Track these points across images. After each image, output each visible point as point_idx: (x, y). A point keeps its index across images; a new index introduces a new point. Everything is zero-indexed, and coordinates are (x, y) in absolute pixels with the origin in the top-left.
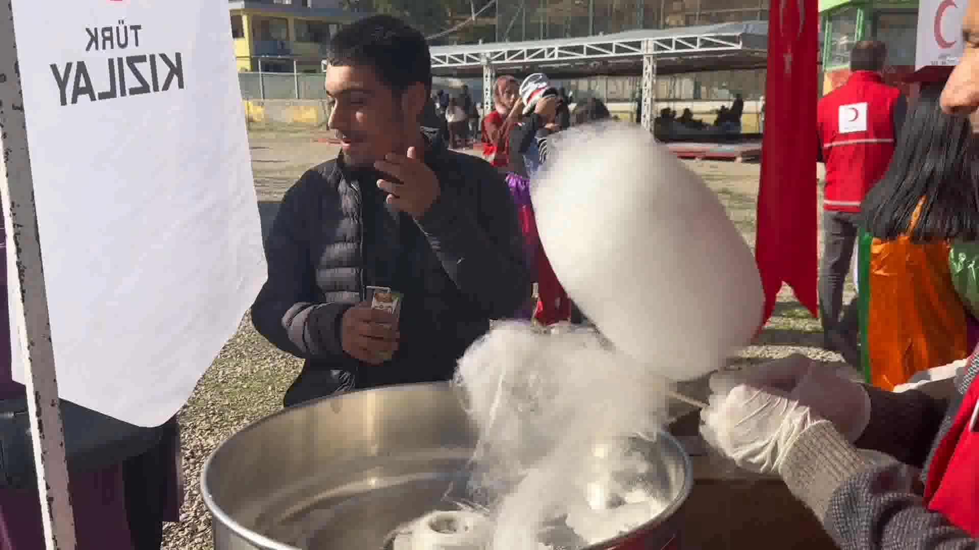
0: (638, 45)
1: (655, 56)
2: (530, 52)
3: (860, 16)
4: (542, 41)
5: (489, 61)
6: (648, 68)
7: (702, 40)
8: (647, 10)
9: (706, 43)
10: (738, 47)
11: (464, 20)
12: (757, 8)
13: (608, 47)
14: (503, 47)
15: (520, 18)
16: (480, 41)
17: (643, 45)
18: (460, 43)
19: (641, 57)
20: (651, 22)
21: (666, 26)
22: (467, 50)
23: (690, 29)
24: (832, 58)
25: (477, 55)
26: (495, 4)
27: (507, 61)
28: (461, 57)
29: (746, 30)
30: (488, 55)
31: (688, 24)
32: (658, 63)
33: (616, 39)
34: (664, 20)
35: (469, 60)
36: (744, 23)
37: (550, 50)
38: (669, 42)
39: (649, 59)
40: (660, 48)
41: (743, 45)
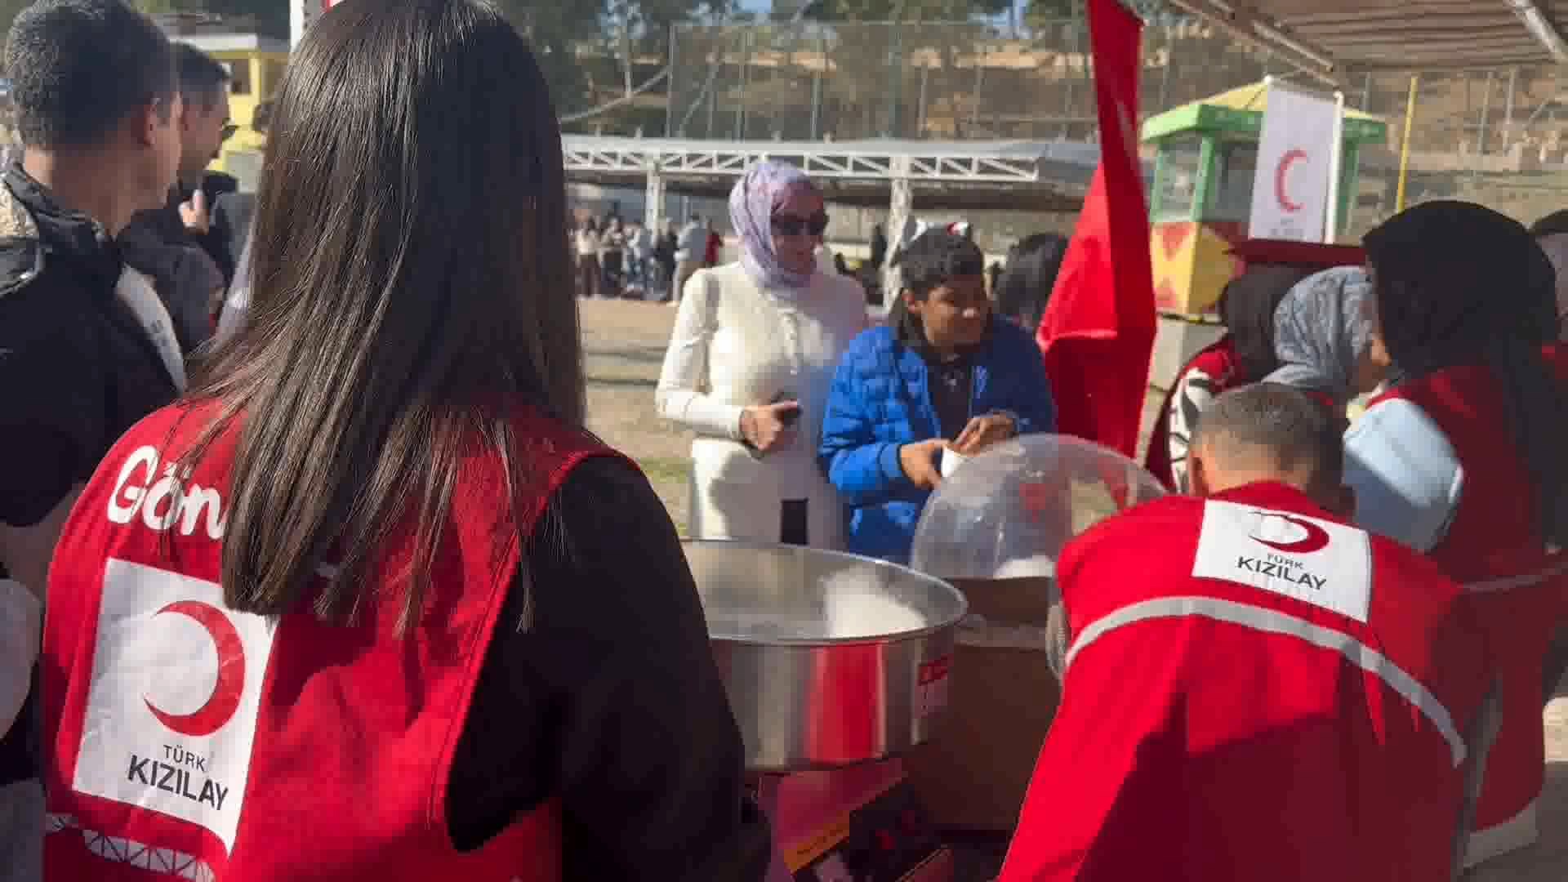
0: (885, 162)
1: (910, 181)
2: (722, 158)
3: (1206, 145)
4: (738, 143)
5: (657, 165)
6: (900, 198)
7: (981, 164)
8: (900, 108)
9: (985, 169)
10: (1032, 177)
11: (613, 96)
12: (1061, 118)
13: (842, 161)
14: (681, 147)
15: (705, 101)
16: (639, 132)
17: (893, 165)
18: (606, 132)
19: (888, 180)
20: (905, 127)
21: (926, 135)
22: (623, 146)
23: (963, 145)
24: (1166, 205)
25: (639, 156)
26: (666, 77)
27: (686, 168)
28: (613, 156)
29: (1044, 152)
30: (658, 158)
31: (959, 136)
32: (915, 191)
33: (854, 151)
34: (925, 123)
35: (626, 161)
36: (1042, 142)
37: (753, 158)
38: (931, 162)
39: (901, 184)
40: (916, 169)
41: (1040, 175)
